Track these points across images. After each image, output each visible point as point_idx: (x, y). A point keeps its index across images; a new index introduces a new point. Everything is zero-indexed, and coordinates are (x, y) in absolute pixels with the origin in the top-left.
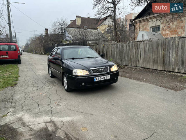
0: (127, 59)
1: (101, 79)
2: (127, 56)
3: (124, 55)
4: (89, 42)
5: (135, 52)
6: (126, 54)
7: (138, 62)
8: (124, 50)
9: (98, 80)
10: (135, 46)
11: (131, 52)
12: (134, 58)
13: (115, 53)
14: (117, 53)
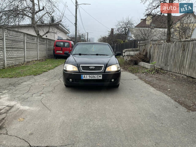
0: (171, 63)
1: (90, 78)
2: (172, 60)
3: (169, 58)
4: (140, 42)
5: (181, 55)
6: (171, 56)
7: (182, 69)
8: (170, 52)
9: (86, 78)
10: (182, 47)
11: (177, 54)
12: (179, 63)
13: (161, 54)
14: (162, 55)
